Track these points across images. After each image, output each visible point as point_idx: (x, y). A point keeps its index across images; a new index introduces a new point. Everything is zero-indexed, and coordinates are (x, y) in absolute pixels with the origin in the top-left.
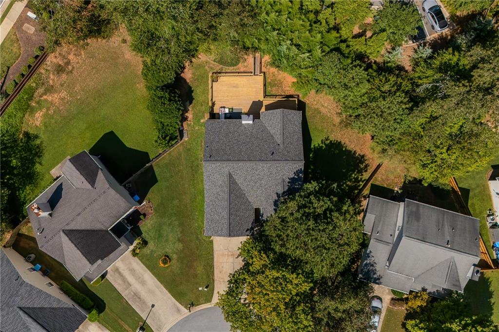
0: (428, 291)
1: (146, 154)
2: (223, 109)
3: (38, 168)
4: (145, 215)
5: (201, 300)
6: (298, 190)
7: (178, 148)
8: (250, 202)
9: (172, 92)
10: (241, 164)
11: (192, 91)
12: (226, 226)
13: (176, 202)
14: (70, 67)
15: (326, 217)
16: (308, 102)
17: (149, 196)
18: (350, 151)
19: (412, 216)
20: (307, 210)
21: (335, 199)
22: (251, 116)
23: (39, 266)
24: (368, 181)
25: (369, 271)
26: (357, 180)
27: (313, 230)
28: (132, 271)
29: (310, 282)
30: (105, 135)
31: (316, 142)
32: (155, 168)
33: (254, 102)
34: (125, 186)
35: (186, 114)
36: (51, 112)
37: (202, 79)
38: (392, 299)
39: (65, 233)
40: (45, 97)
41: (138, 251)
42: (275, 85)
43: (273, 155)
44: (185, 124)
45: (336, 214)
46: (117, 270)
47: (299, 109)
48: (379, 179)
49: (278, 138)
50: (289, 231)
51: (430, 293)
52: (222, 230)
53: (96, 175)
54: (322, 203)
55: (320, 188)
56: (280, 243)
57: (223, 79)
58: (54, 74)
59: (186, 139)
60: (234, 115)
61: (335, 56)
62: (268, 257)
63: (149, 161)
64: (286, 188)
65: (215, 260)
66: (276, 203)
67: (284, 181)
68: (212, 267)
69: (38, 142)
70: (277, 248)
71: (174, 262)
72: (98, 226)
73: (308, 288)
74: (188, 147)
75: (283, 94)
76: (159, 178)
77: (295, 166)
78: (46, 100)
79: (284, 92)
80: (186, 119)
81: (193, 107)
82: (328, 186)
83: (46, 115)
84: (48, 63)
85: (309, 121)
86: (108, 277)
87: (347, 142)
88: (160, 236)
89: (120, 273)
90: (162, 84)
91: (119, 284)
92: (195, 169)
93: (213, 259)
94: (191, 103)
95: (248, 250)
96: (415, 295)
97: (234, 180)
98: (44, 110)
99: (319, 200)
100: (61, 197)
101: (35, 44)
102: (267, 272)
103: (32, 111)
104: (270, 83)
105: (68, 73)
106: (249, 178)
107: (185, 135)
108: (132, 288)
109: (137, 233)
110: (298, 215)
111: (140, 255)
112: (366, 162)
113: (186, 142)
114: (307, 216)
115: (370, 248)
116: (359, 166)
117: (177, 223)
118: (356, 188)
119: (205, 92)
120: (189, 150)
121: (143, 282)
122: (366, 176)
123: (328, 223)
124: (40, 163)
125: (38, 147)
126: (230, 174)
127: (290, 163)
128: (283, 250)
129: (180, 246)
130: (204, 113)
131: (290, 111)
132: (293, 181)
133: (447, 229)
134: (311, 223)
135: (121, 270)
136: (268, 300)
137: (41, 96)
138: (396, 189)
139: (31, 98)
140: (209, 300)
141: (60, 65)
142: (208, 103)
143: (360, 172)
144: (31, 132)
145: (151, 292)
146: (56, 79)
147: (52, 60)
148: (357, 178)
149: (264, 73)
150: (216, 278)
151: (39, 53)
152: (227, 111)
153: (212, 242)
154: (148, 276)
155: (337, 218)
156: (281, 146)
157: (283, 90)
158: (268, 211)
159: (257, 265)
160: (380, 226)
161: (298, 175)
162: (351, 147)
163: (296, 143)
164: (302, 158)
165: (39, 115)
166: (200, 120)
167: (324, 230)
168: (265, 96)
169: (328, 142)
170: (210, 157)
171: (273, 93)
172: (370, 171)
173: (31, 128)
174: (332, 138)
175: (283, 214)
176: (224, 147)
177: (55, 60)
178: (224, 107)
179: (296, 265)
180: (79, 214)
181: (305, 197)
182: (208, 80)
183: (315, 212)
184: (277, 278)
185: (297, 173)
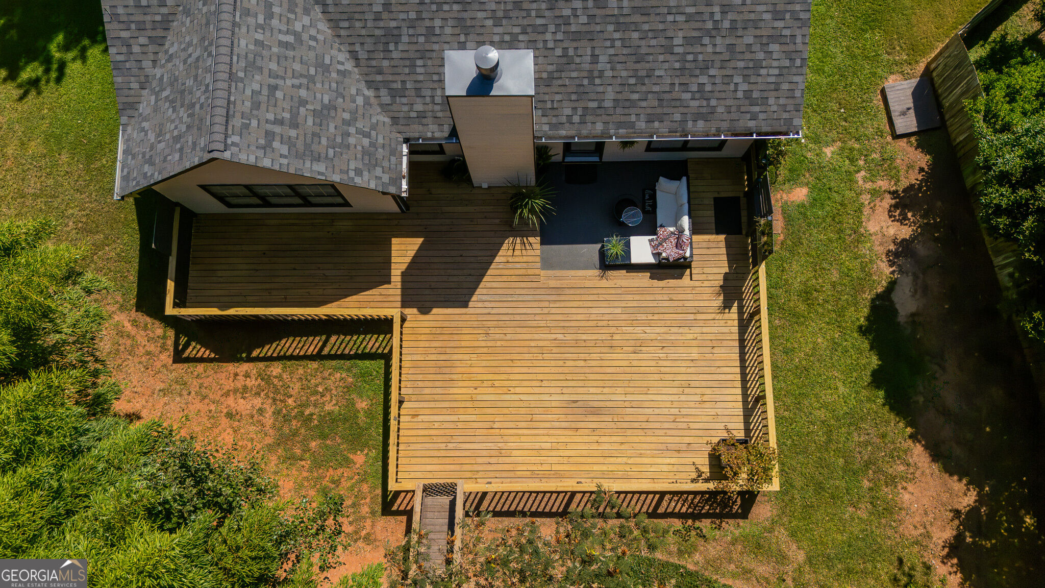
35: (904, 233)
42: (325, 428)
75: (276, 369)
79: (267, 379)
178: (660, 271)
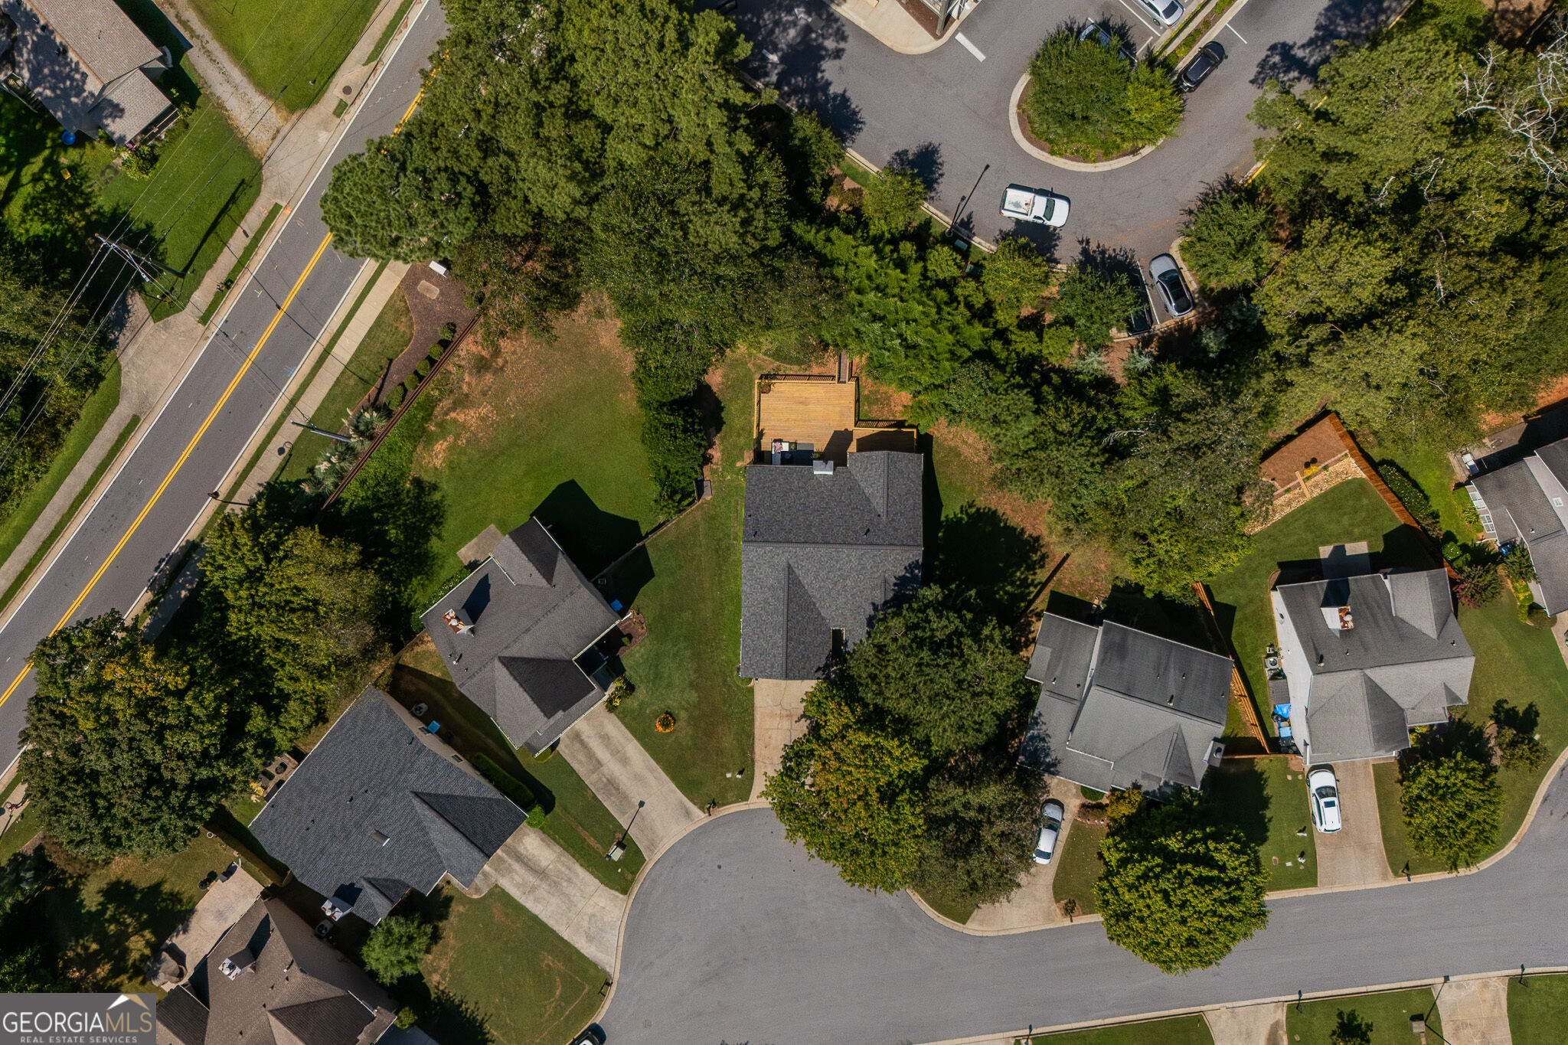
0: (1143, 790)
1: (635, 524)
2: (778, 444)
3: (435, 545)
4: (630, 637)
5: (729, 795)
6: (909, 599)
7: (693, 514)
8: (823, 619)
9: (689, 414)
10: (809, 549)
11: (722, 409)
12: (780, 660)
13: (687, 615)
14: (500, 361)
15: (951, 646)
16: (936, 434)
17: (637, 601)
18: (1014, 529)
19: (1113, 651)
20: (920, 633)
21: (969, 616)
22: (831, 463)
23: (436, 725)
24: (1044, 585)
25: (1036, 749)
26: (1024, 583)
27: (928, 665)
28: (605, 739)
29: (924, 757)
30: (559, 487)
31: (951, 509)
32: (650, 551)
33: (836, 432)
34: (595, 584)
35: (710, 451)
36: (462, 442)
37: (741, 386)
38: (1083, 806)
39: (503, 664)
40: (453, 415)
41: (617, 702)
42: (876, 401)
43: (867, 535)
44: (706, 469)
45: (968, 641)
46: (577, 736)
47: (918, 451)
48: (1068, 582)
49: (879, 504)
50: (890, 669)
51: (1147, 793)
52: (772, 666)
53: (554, 562)
54: (944, 622)
55: (945, 597)
56: (874, 687)
57: (780, 387)
58: (470, 374)
59: (707, 496)
60: (799, 457)
61: (978, 367)
62: (853, 712)
63: (641, 538)
64: (890, 595)
65: (757, 724)
66: (870, 622)
67: (886, 581)
68: (751, 736)
69: (437, 496)
70: (869, 697)
71: (681, 724)
72: (556, 653)
73: (920, 766)
74: (712, 512)
75: (891, 419)
76: (656, 570)
77: (906, 555)
78: (455, 421)
79: (893, 417)
80: (707, 460)
81: (723, 439)
82: (960, 592)
83: (451, 449)
84: (463, 354)
85: (938, 469)
86: (561, 748)
87: (1008, 512)
88: (658, 676)
89: (582, 742)
90: (671, 399)
91: (580, 763)
92: (723, 553)
93: (752, 722)
94: (718, 430)
95: (820, 703)
96: (1118, 795)
97: (797, 578)
98: (451, 439)
99: (940, 617)
100: (488, 600)
101: (439, 319)
102: (851, 735)
103: (430, 440)
104: (867, 397)
105: (495, 372)
106: (822, 574)
107: (707, 490)
108: (605, 770)
109: (616, 669)
110: (906, 641)
111: (620, 709)
112: (1044, 550)
113: (708, 502)
114: (921, 643)
115: (1040, 707)
116: (1030, 558)
117: (688, 653)
118: (1023, 597)
119: (747, 409)
120: (712, 518)
121: (624, 761)
122: (1041, 575)
123: (953, 655)
124: (439, 537)
125: (436, 506)
126: (789, 566)
127: (898, 550)
128: (879, 701)
129: (693, 696)
130: (742, 450)
131: (901, 454)
132: (902, 582)
133: (1173, 674)
134: (925, 654)
135: (584, 737)
136: (851, 783)
137: (446, 414)
138: (1096, 602)
139: (428, 417)
140: (744, 796)
141: (483, 357)
142: (750, 433)
143: (1032, 568)
144: (426, 477)
145: (638, 778)
146: (474, 383)
147: (469, 347)
148: (1026, 578)
149: (858, 379)
150: (757, 757)
151: (447, 336)
152: (785, 447)
153: (751, 691)
154: (634, 750)
155: (970, 647)
156: (884, 518)
157: (890, 411)
158: (855, 634)
159: (833, 724)
160: (1060, 668)
161: (912, 572)
162: (1015, 520)
163: (911, 514)
164: (920, 541)
165: (440, 447)
166: (735, 461)
167: (945, 666)
168: (858, 421)
169: (973, 510)
170: (755, 535)
171: (874, 415)
172: (1050, 566)
173: (426, 471)
174: (982, 502)
175: (880, 640)
176: (779, 517)
177: (474, 349)
178: (780, 441)
179: (902, 727)
180: (527, 631)
181: (920, 610)
182: (751, 388)
183: (933, 636)
184: (868, 746)
185: (910, 568)
